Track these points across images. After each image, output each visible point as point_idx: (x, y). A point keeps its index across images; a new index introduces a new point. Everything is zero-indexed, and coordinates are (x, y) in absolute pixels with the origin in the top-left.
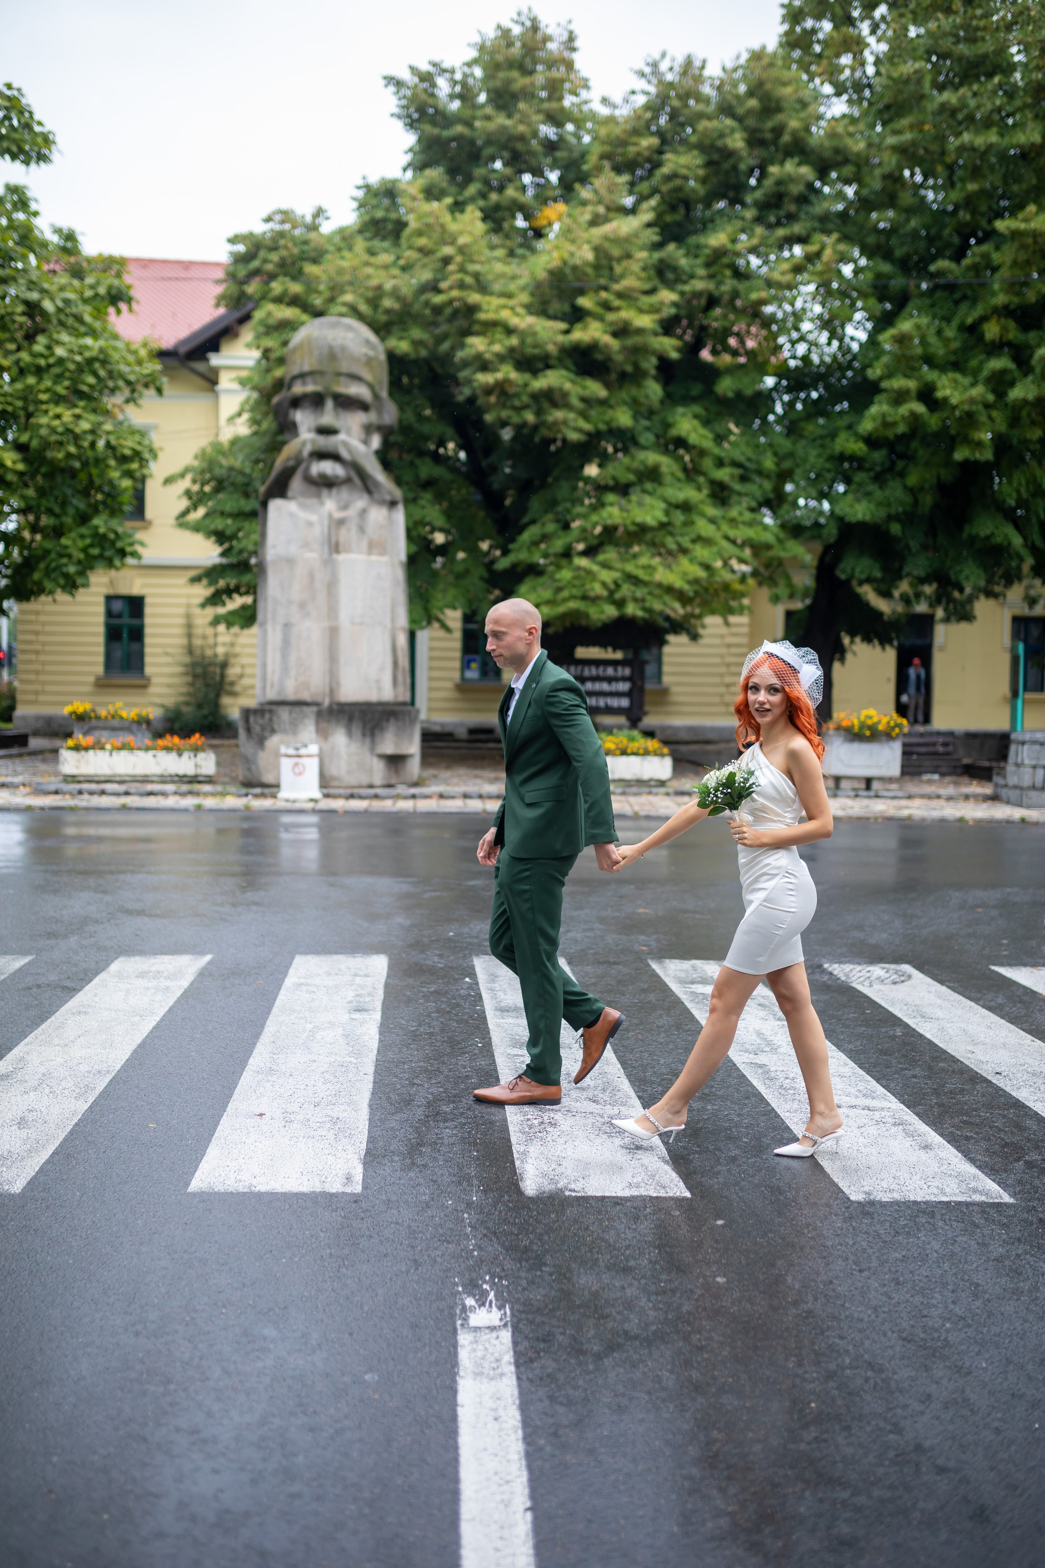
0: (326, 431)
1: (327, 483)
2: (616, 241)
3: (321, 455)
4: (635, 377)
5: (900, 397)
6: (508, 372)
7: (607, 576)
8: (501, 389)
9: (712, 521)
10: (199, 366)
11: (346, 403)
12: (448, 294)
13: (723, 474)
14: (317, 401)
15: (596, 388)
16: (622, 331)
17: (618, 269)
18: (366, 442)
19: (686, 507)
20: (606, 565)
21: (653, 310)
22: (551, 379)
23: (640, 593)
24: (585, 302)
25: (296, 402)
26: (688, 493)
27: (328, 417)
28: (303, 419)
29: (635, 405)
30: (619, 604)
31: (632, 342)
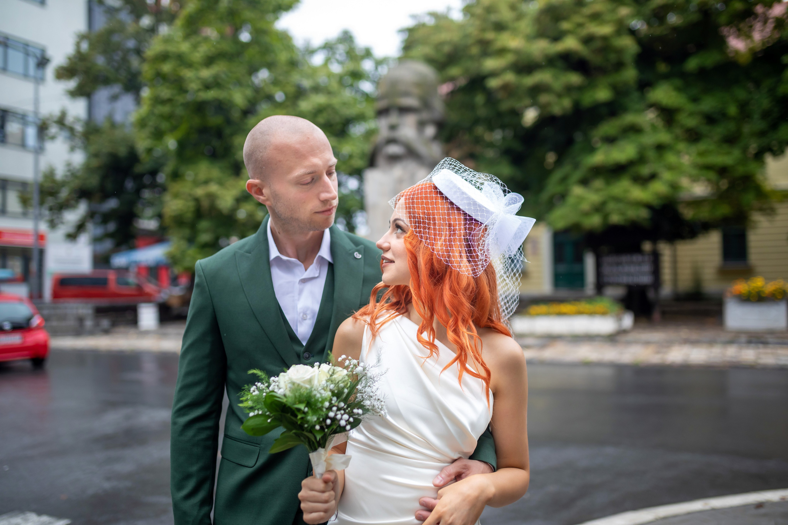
0: (393, 127)
3: (391, 141)
6: (510, 77)
8: (506, 87)
11: (404, 110)
15: (575, 78)
16: (588, 40)
18: (421, 132)
20: (597, 191)
21: (612, 21)
27: (393, 118)
30: (606, 217)
31: (598, 44)
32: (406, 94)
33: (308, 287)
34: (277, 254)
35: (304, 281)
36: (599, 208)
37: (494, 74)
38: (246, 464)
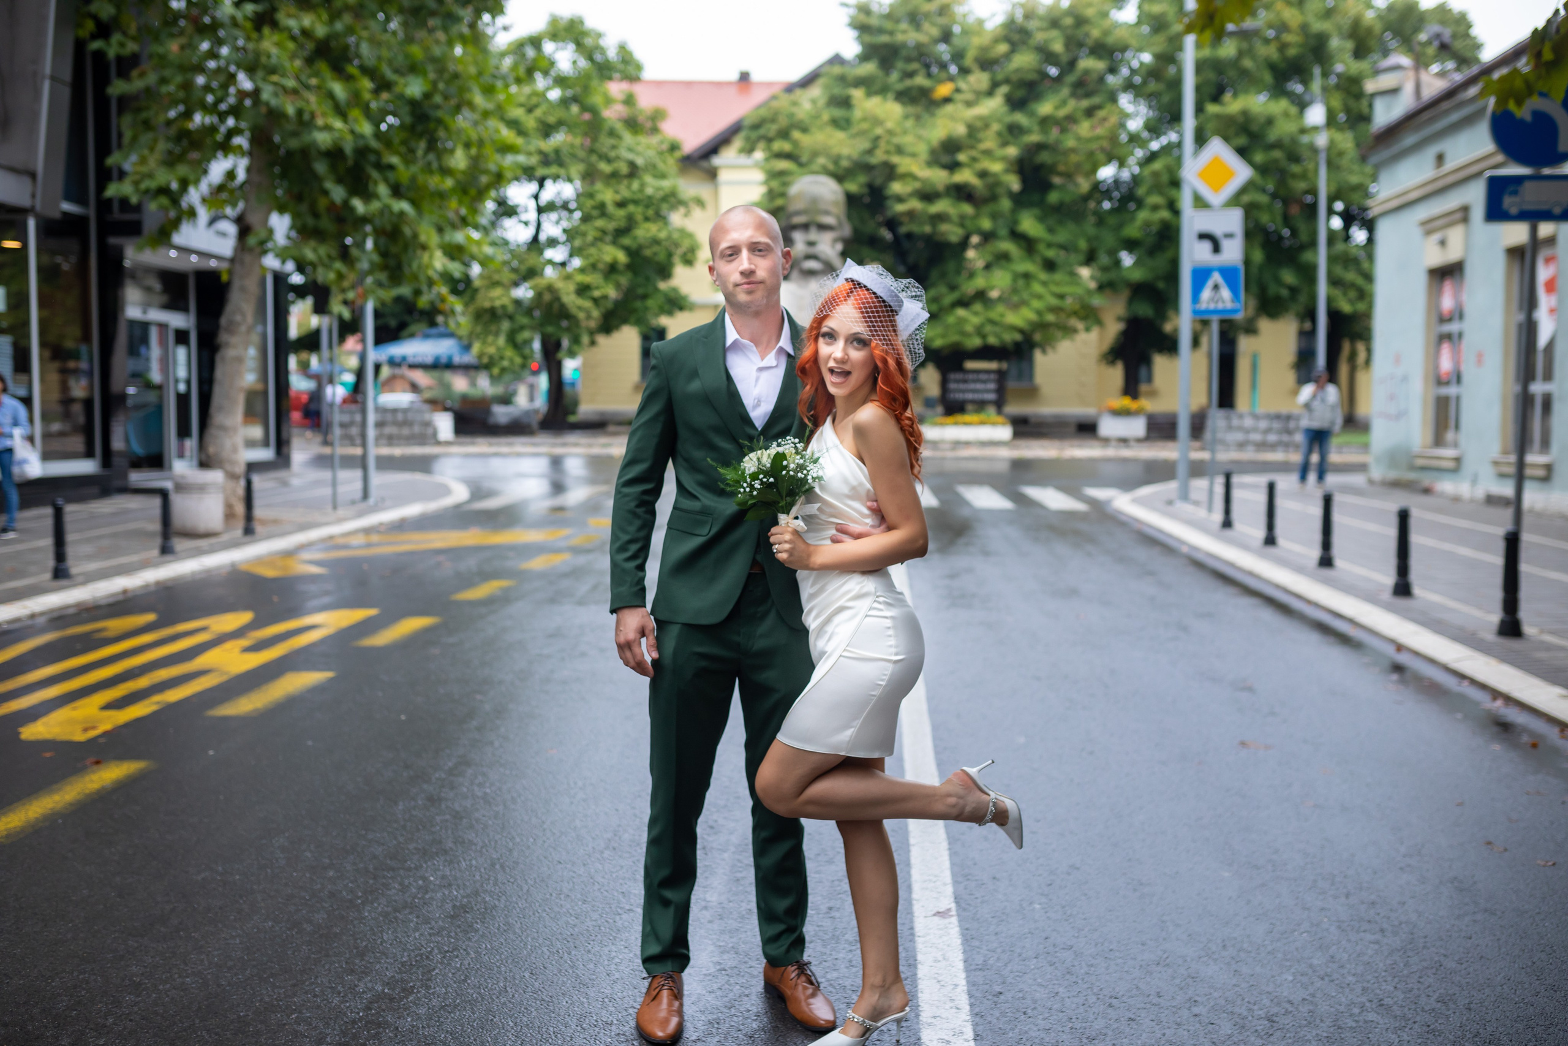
0: (811, 244)
1: (811, 273)
2: (980, 118)
3: (809, 257)
4: (993, 198)
5: (1155, 208)
6: (915, 204)
7: (975, 320)
8: (911, 214)
9: (1044, 284)
10: (704, 164)
11: (823, 227)
12: (879, 157)
13: (1051, 253)
14: (805, 227)
15: (967, 209)
16: (983, 174)
17: (981, 135)
18: (833, 246)
19: (1027, 276)
20: (976, 314)
21: (1004, 159)
22: (941, 206)
23: (997, 329)
24: (962, 157)
25: (795, 227)
26: (1028, 266)
27: (813, 235)
28: (798, 237)
29: (994, 216)
30: (984, 337)
31: (990, 180)
32: (827, 213)
33: (765, 375)
34: (737, 336)
35: (761, 369)
36: (980, 331)
37: (900, 199)
38: (697, 532)
